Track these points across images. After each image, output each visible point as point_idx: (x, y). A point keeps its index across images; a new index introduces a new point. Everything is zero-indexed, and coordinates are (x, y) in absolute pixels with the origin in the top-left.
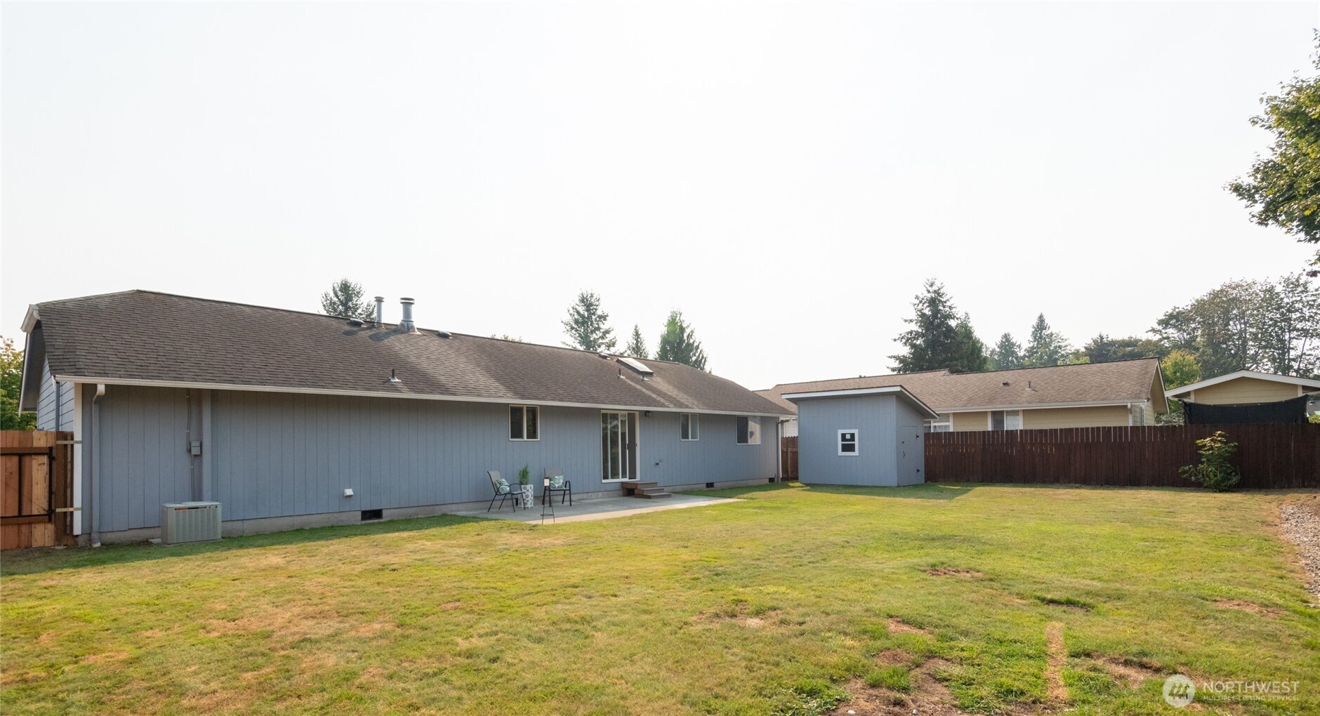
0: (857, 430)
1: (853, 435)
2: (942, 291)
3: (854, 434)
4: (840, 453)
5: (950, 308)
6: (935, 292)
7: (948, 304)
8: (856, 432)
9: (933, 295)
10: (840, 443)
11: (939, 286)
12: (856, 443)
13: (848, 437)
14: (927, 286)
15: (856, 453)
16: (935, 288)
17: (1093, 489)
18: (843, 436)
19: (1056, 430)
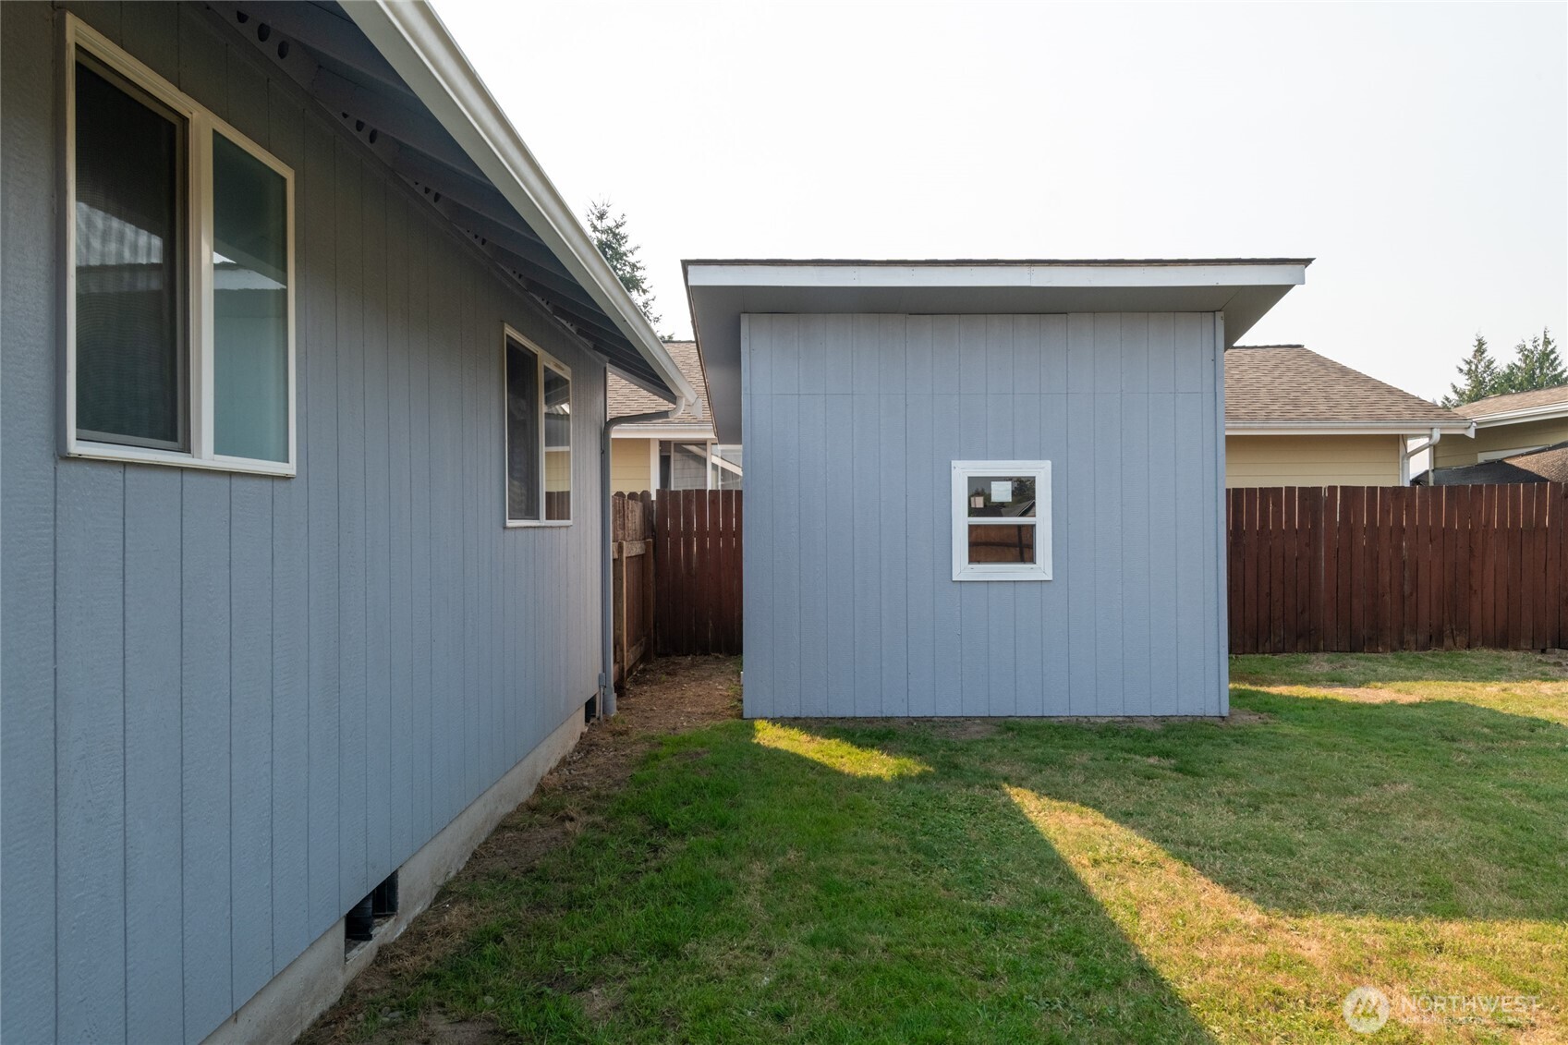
0: (1048, 464)
1: (1024, 491)
2: (621, 231)
3: (1032, 480)
4: (963, 568)
5: (634, 266)
6: (609, 230)
7: (631, 259)
8: (1041, 472)
9: (604, 237)
10: (961, 523)
11: (619, 220)
12: (1042, 520)
13: (1001, 493)
14: (593, 218)
15: (1042, 567)
16: (609, 222)
18: (979, 487)
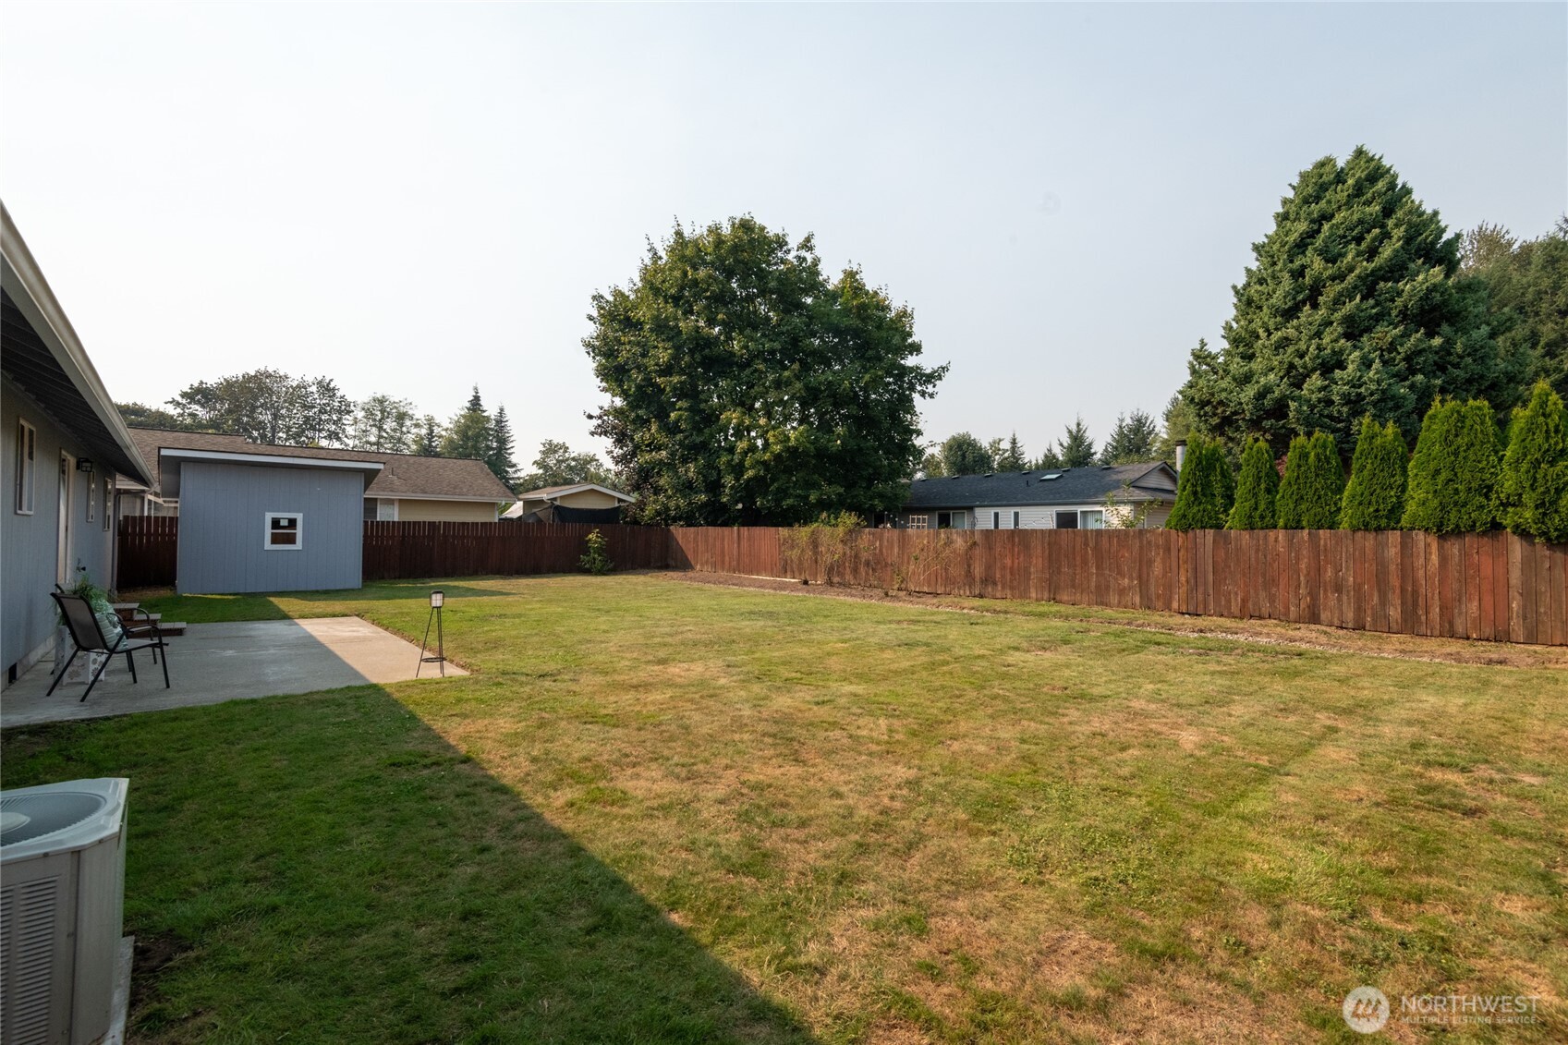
0: (302, 513)
1: (292, 523)
3: (295, 518)
4: (269, 545)
8: (298, 516)
10: (268, 531)
12: (299, 531)
15: (299, 546)
17: (505, 579)
18: (276, 523)
19: (477, 523)
